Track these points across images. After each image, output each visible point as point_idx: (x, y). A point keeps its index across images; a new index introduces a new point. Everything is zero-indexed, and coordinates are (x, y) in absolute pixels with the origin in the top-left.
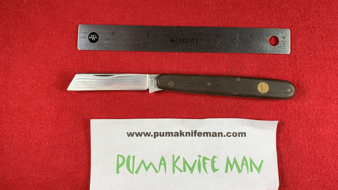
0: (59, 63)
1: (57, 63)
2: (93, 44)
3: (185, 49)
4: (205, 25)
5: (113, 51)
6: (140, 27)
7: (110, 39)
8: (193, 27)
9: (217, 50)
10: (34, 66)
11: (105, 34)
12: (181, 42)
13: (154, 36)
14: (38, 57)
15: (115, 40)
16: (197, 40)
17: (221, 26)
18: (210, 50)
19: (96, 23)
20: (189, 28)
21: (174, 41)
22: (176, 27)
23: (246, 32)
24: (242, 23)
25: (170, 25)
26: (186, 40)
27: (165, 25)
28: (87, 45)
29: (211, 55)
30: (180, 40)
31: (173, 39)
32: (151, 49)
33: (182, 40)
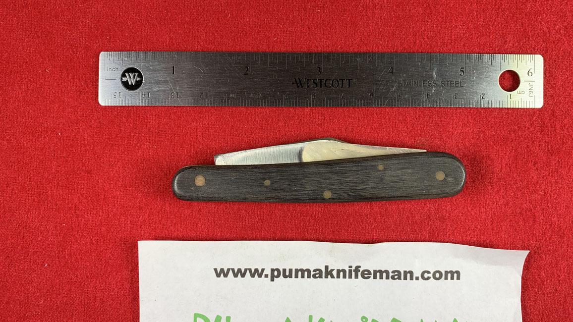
0: (61, 134)
1: (57, 134)
2: (131, 92)
3: (324, 101)
4: (365, 49)
5: (175, 107)
6: (230, 54)
7: (166, 82)
8: (342, 53)
9: (392, 102)
10: (7, 140)
11: (156, 71)
12: (316, 84)
13: (259, 74)
14: (17, 122)
15: (177, 83)
16: (349, 80)
17: (399, 50)
18: (378, 102)
19: (137, 47)
20: (334, 56)
21: (301, 84)
22: (306, 54)
23: (452, 64)
24: (444, 44)
25: (292, 49)
26: (327, 82)
27: (283, 50)
28: (118, 95)
29: (381, 113)
30: (315, 81)
31: (299, 79)
32: (254, 102)
33: (318, 82)
